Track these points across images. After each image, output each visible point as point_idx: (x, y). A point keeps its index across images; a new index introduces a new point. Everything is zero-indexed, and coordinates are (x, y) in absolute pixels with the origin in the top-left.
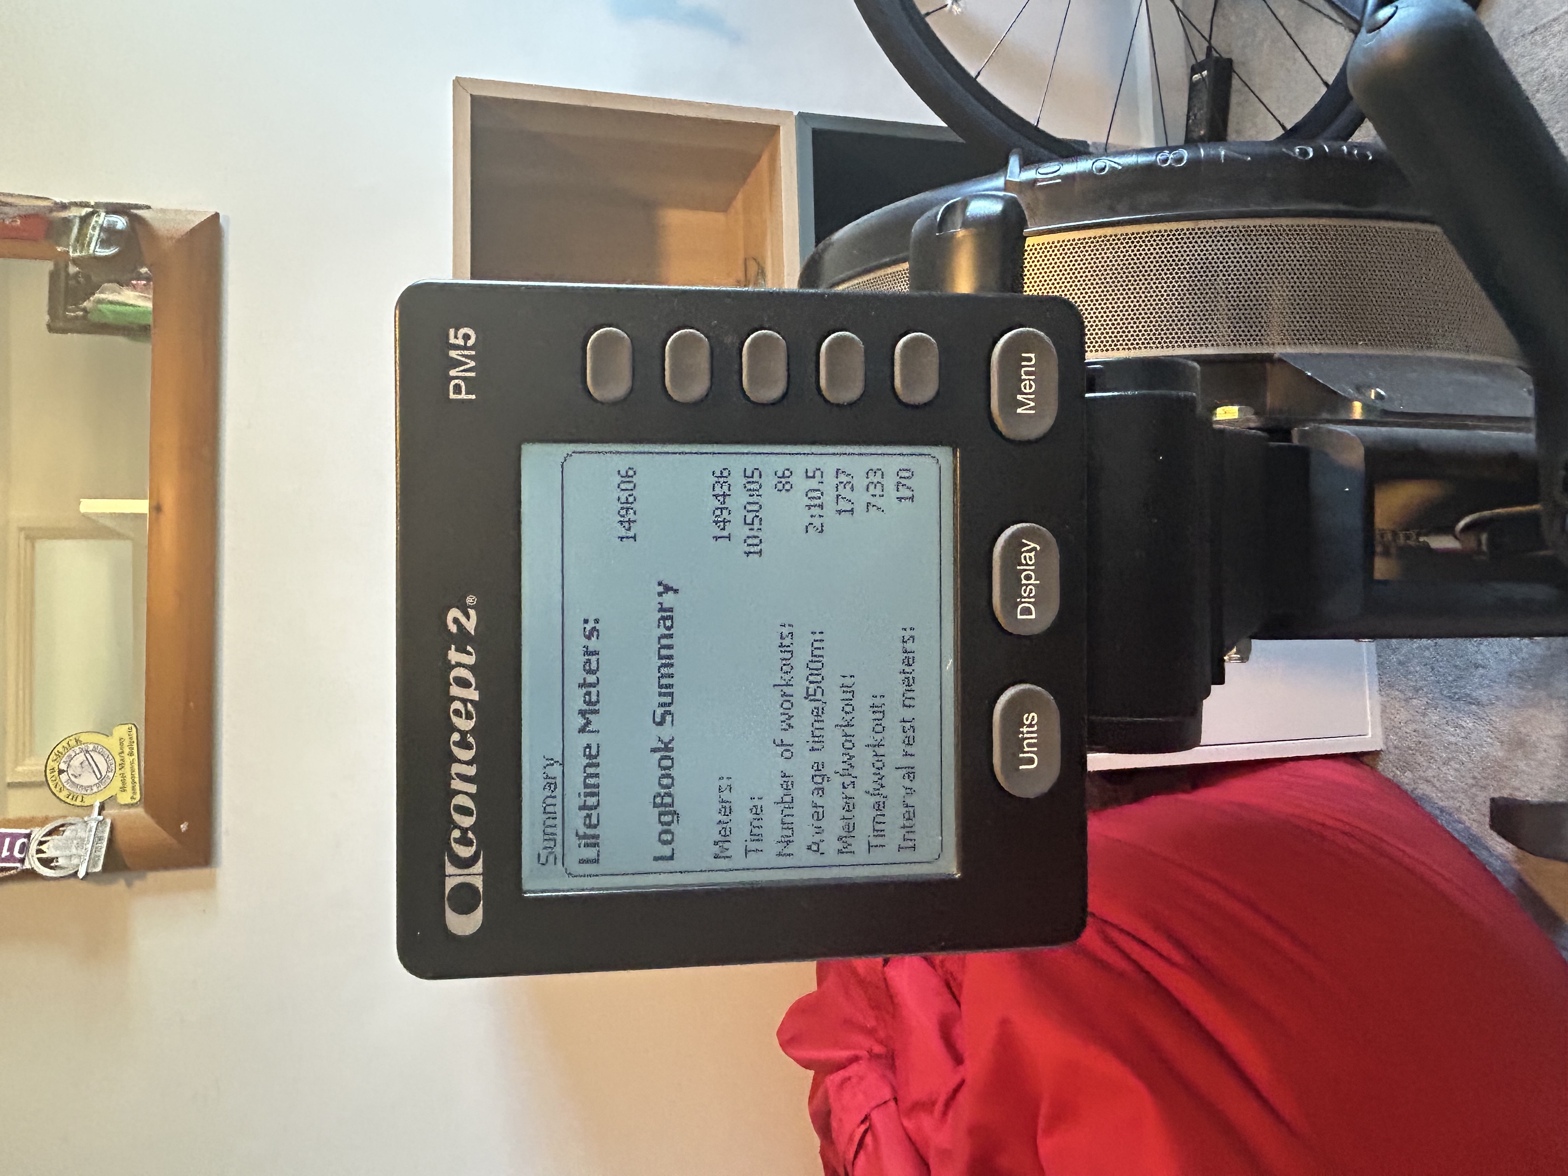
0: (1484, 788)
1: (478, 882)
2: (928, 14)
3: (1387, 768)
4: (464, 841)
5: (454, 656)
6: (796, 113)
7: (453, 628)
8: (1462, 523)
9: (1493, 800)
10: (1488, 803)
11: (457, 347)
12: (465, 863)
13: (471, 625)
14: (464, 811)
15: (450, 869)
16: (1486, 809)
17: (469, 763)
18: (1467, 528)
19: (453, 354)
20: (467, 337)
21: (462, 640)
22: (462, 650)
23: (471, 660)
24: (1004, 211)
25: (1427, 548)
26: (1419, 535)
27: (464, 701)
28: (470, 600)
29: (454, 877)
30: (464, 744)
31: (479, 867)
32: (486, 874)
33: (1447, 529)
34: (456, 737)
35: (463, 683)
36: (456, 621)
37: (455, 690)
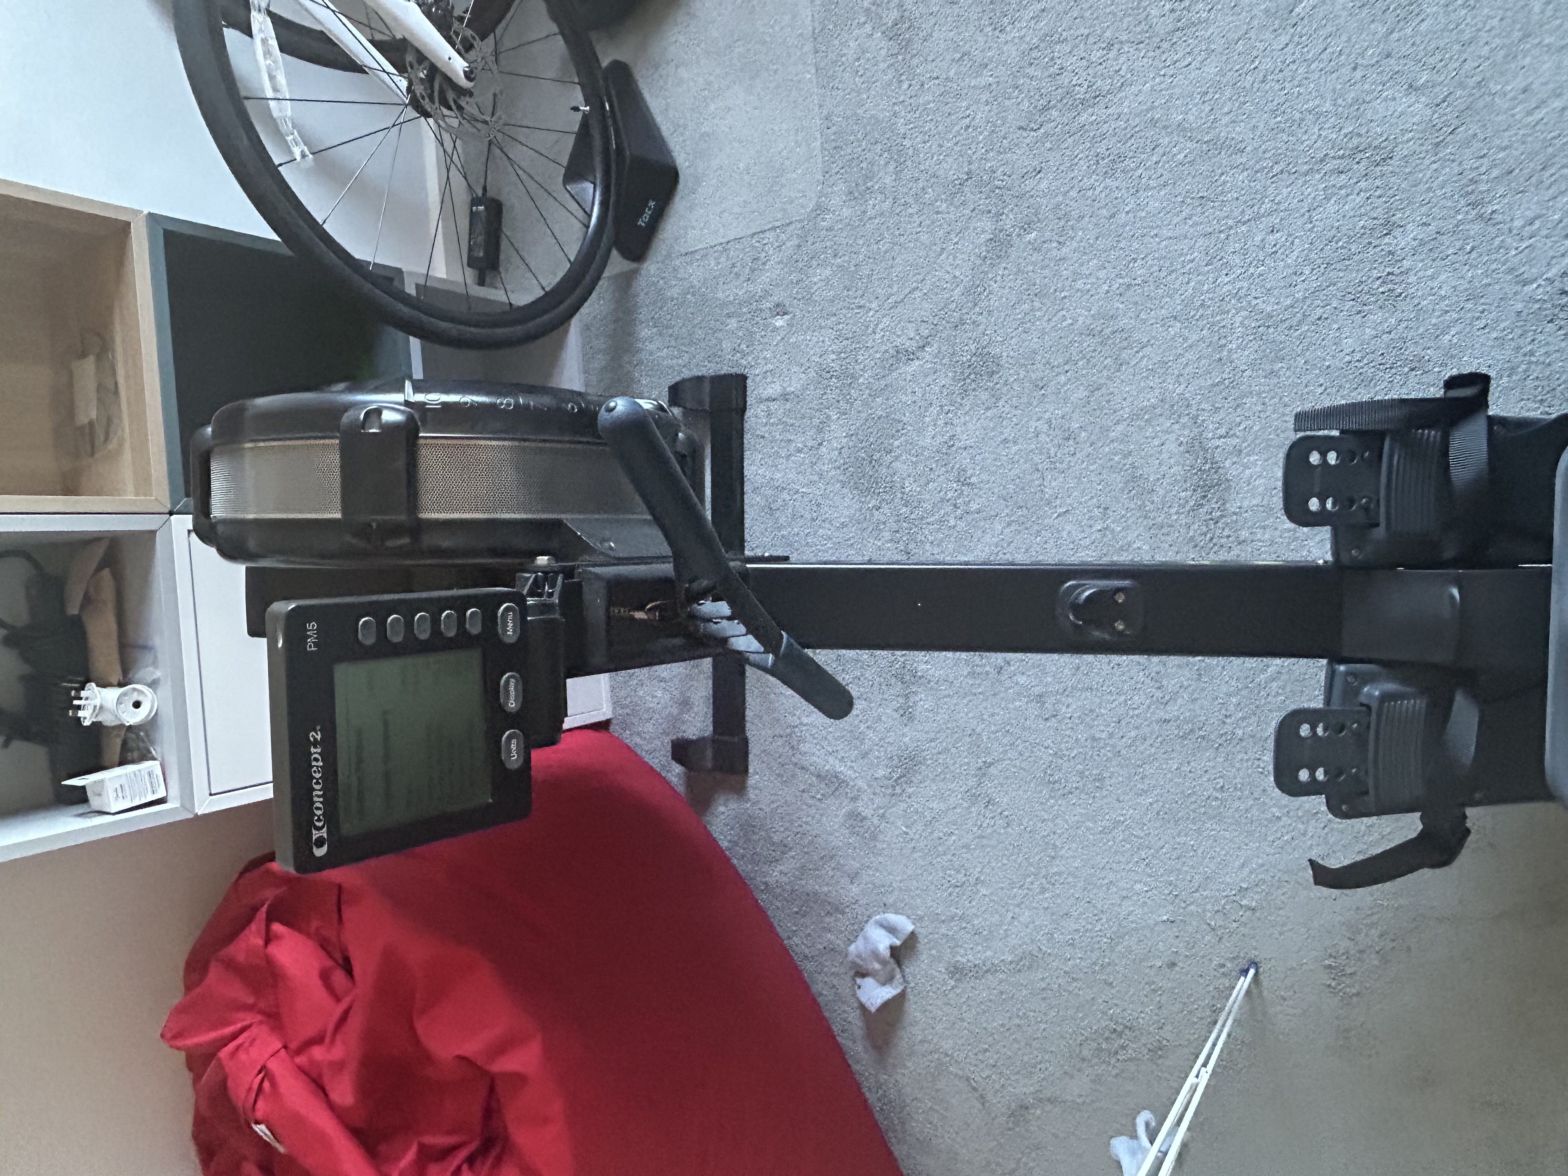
0: (668, 734)
1: (325, 835)
2: (281, 165)
4: (319, 820)
5: (313, 750)
6: (146, 212)
7: (312, 739)
8: (649, 607)
9: (672, 742)
10: (670, 744)
11: (310, 630)
12: (319, 829)
13: (319, 737)
14: (318, 808)
15: (314, 832)
16: (669, 748)
17: (320, 790)
18: (650, 609)
19: (308, 633)
20: (313, 626)
21: (315, 744)
22: (315, 747)
23: (319, 750)
25: (632, 618)
26: (630, 611)
27: (317, 767)
28: (318, 728)
29: (316, 835)
30: (317, 783)
31: (325, 829)
32: (328, 832)
33: (641, 608)
34: (315, 781)
35: (316, 760)
36: (313, 736)
37: (314, 763)
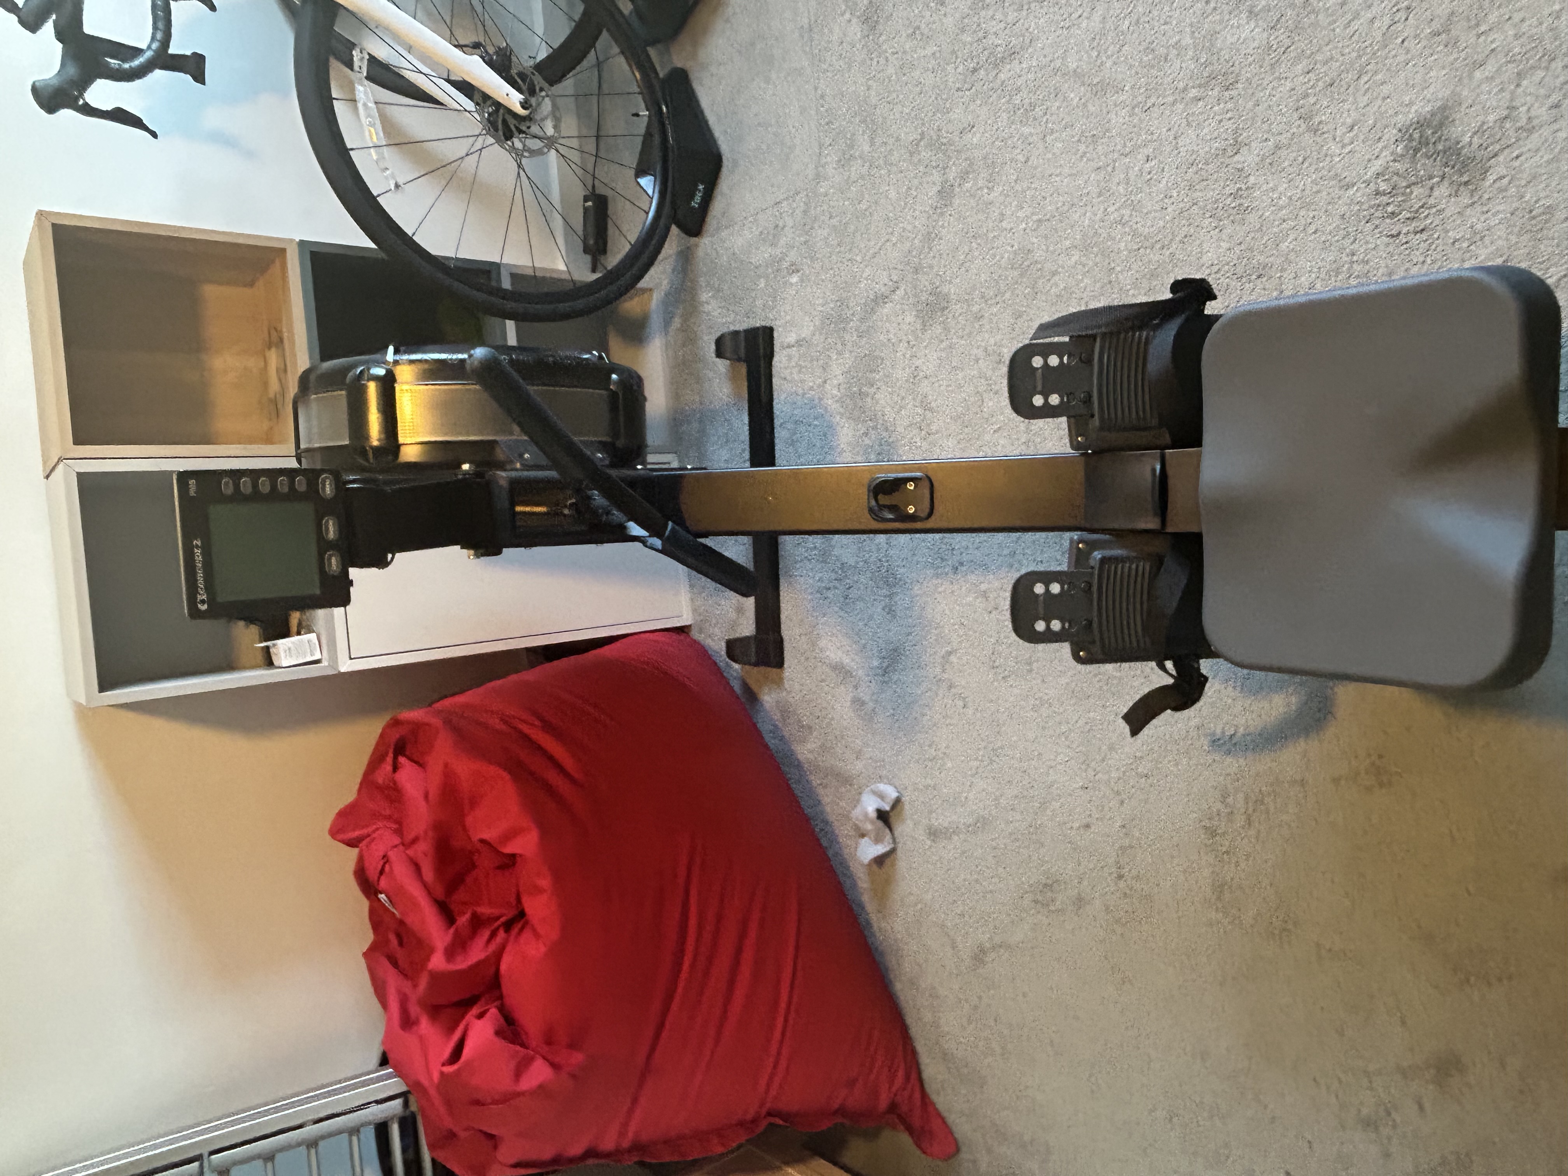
0: (724, 635)
1: (206, 599)
2: (379, 195)
3: (695, 635)
5: (196, 550)
6: (296, 240)
9: (728, 640)
10: (726, 643)
12: (202, 594)
13: (199, 544)
16: (726, 646)
17: (201, 573)
21: (197, 547)
23: (200, 551)
24: (385, 375)
27: (199, 560)
29: (199, 598)
31: (206, 595)
32: (208, 597)
36: (195, 542)
37: (197, 558)
